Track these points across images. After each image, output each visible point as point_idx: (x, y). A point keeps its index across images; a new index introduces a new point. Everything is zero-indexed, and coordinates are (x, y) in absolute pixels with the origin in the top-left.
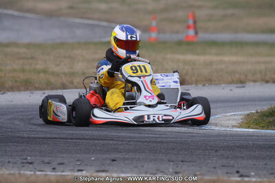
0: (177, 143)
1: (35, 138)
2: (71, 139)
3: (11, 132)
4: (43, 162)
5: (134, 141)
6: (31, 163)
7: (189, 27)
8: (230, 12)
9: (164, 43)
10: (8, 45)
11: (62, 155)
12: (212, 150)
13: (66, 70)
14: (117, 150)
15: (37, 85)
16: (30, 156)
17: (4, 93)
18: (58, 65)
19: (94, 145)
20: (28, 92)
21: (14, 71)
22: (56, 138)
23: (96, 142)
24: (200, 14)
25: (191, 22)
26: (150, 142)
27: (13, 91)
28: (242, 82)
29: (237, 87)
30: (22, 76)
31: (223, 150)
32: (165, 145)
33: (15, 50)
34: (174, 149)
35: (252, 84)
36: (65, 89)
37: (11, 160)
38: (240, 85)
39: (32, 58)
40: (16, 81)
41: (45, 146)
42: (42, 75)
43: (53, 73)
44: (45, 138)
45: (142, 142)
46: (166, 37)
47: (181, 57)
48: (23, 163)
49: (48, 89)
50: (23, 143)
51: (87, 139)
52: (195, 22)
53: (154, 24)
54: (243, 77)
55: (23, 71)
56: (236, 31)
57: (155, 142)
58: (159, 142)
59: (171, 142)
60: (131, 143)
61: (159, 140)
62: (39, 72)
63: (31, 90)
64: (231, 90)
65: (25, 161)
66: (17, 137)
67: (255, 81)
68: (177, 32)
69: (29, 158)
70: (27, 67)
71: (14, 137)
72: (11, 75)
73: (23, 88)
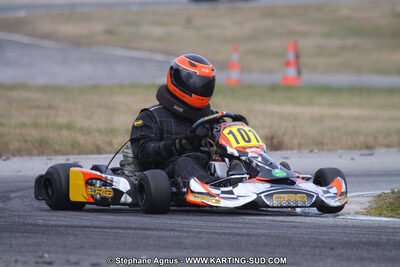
0: (272, 237)
1: (56, 226)
2: (110, 228)
3: (19, 216)
4: (68, 262)
5: (207, 233)
6: (50, 263)
7: (288, 64)
8: (350, 42)
9: (250, 87)
10: (13, 87)
11: (97, 252)
12: (325, 247)
13: (102, 125)
14: (179, 246)
15: (57, 147)
16: (48, 253)
17: (8, 159)
18: (89, 118)
19: (146, 238)
20: (45, 158)
21: (24, 125)
22: (86, 227)
23: (149, 232)
24: (305, 44)
25: (291, 56)
26: (229, 234)
27: (21, 155)
28: (369, 148)
29: (362, 155)
30: (35, 134)
31: (343, 248)
32: (254, 238)
33: (24, 94)
34: (267, 245)
35: (384, 150)
36: (101, 153)
37: (19, 258)
38: (365, 152)
39: (50, 107)
40: (26, 141)
41: (71, 238)
42: (65, 133)
43: (82, 130)
44: (70, 226)
45: (218, 233)
46: (253, 78)
47: (276, 109)
48: (37, 263)
49: (73, 154)
50: (36, 233)
51: (135, 229)
52: (297, 56)
53: (235, 57)
54: (370, 140)
55: (36, 125)
56: (359, 70)
57: (238, 234)
58: (243, 235)
59: (262, 235)
60: (202, 235)
61: (243, 231)
62: (60, 127)
63: (48, 155)
64: (352, 159)
65: (40, 260)
66: (28, 224)
67: (388, 146)
68: (270, 71)
69: (46, 255)
70: (42, 121)
71: (24, 224)
72: (18, 131)
73: (35, 152)
